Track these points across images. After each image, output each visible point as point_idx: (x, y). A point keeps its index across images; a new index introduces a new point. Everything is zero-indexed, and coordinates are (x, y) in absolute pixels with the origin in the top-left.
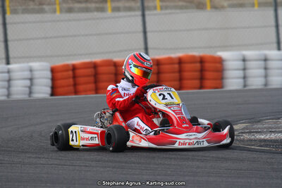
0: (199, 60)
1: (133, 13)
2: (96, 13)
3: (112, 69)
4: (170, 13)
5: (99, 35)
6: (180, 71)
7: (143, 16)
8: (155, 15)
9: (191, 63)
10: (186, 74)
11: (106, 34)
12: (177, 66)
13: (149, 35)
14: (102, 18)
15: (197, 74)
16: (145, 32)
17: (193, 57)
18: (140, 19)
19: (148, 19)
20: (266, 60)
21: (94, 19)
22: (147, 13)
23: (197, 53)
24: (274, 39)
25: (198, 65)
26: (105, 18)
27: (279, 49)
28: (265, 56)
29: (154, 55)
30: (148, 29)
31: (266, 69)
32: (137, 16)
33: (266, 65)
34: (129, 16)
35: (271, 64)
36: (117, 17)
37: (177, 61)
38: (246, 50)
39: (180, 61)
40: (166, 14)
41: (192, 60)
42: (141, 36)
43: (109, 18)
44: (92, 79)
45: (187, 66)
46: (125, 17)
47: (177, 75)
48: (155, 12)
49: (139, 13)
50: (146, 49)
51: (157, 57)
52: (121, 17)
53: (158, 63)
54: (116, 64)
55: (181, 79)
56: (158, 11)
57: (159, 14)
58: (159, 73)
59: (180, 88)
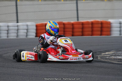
0: (100, 23)
1: (72, 2)
2: (56, 2)
3: (62, 26)
4: (89, 2)
6: (92, 27)
7: (77, 3)
8: (82, 3)
10: (95, 29)
11: (60, 11)
12: (90, 25)
13: (79, 12)
14: (59, 4)
15: (99, 29)
16: (77, 10)
17: (98, 21)
18: (75, 5)
19: (79, 5)
21: (55, 4)
22: (79, 2)
23: (100, 20)
25: (100, 25)
30: (79, 9)
32: (74, 3)
36: (65, 4)
38: (121, 19)
39: (92, 23)
40: (87, 2)
41: (97, 23)
42: (76, 12)
43: (62, 4)
45: (95, 25)
46: (69, 3)
47: (90, 29)
48: (82, 2)
49: (75, 2)
50: (78, 17)
51: (82, 21)
52: (67, 3)
53: (83, 24)
54: (64, 24)
55: (92, 31)
56: (84, 1)
57: (84, 3)
58: (83, 28)
59: (92, 35)
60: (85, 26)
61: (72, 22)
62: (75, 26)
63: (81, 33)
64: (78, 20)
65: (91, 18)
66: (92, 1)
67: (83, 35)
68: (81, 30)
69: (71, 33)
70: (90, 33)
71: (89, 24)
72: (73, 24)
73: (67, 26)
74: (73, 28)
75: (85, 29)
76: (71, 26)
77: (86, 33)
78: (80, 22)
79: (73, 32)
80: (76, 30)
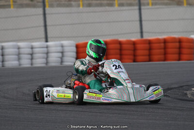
0: (178, 40)
1: (132, 8)
2: (107, 8)
3: (118, 46)
4: (158, 8)
5: (109, 22)
6: (165, 48)
7: (140, 9)
8: (148, 9)
9: (173, 42)
10: (169, 51)
11: (114, 22)
12: (162, 45)
13: (143, 23)
14: (111, 11)
15: (177, 50)
16: (141, 21)
17: (174, 38)
18: (137, 12)
19: (143, 11)
21: (106, 11)
22: (142, 7)
23: (176, 36)
25: (177, 44)
26: (114, 11)
29: (147, 37)
30: (143, 18)
32: (135, 9)
34: (130, 10)
36: (122, 10)
37: (163, 41)
39: (165, 41)
40: (156, 8)
41: (174, 40)
42: (138, 23)
43: (116, 11)
45: (170, 45)
46: (127, 10)
47: (163, 51)
48: (148, 7)
49: (137, 7)
50: (142, 32)
51: (149, 38)
53: (150, 42)
54: (120, 43)
55: (165, 54)
56: (150, 6)
57: (151, 8)
58: (150, 49)
59: (165, 60)
60: (154, 45)
61: (133, 39)
62: (139, 46)
63: (147, 58)
64: (142, 36)
65: (163, 33)
67: (150, 60)
68: (147, 52)
69: (132, 57)
70: (162, 56)
71: (160, 43)
72: (134, 43)
73: (124, 46)
74: (135, 49)
75: (154, 51)
76: (131, 46)
77: (156, 57)
78: (146, 40)
79: (135, 55)
80: (139, 52)
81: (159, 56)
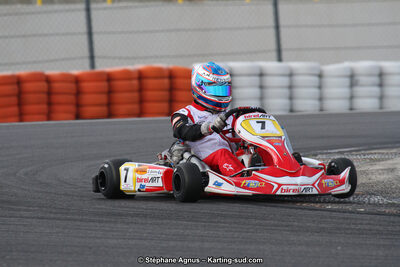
0: (166, 74)
1: (72, 6)
2: (19, 6)
3: (43, 85)
4: (126, 7)
5: (24, 36)
6: (141, 89)
7: (88, 10)
8: (105, 9)
9: (156, 78)
10: (149, 94)
11: (34, 35)
12: (135, 82)
13: (96, 38)
14: (28, 13)
15: (165, 94)
16: (90, 34)
17: (160, 70)
18: (82, 16)
19: (94, 14)
20: (261, 75)
21: (16, 14)
22: (93, 6)
23: (164, 65)
24: (273, 45)
25: (166, 81)
26: (33, 13)
27: (280, 59)
28: (261, 69)
29: (103, 66)
30: (95, 29)
31: (261, 87)
32: (79, 10)
33: (261, 81)
34: (67, 11)
35: (269, 81)
36: (50, 12)
37: (136, 75)
38: (234, 60)
39: (141, 76)
40: (121, 8)
41: (159, 74)
42: (84, 39)
43: (39, 13)
44: (14, 100)
45: (150, 83)
46: (61, 11)
47: (135, 95)
48: (104, 5)
49: (82, 6)
50: (92, 57)
51: (108, 69)
52: (56, 11)
53: (109, 78)
54: (48, 80)
55: (141, 101)
56: (109, 4)
57: (110, 8)
58: (110, 92)
59: (141, 114)
60: (118, 84)
61: (75, 72)
62: (86, 86)
63: (104, 109)
64: (93, 65)
65: (135, 58)
66: (136, 4)
67: (110, 115)
68: (103, 98)
69: (72, 108)
70: (135, 107)
71: (130, 79)
72: (77, 80)
73: (56, 86)
74: (78, 93)
75: (118, 97)
76: (72, 87)
77: (122, 108)
78: (101, 74)
79: (78, 105)
80: (87, 98)
81: (129, 107)
